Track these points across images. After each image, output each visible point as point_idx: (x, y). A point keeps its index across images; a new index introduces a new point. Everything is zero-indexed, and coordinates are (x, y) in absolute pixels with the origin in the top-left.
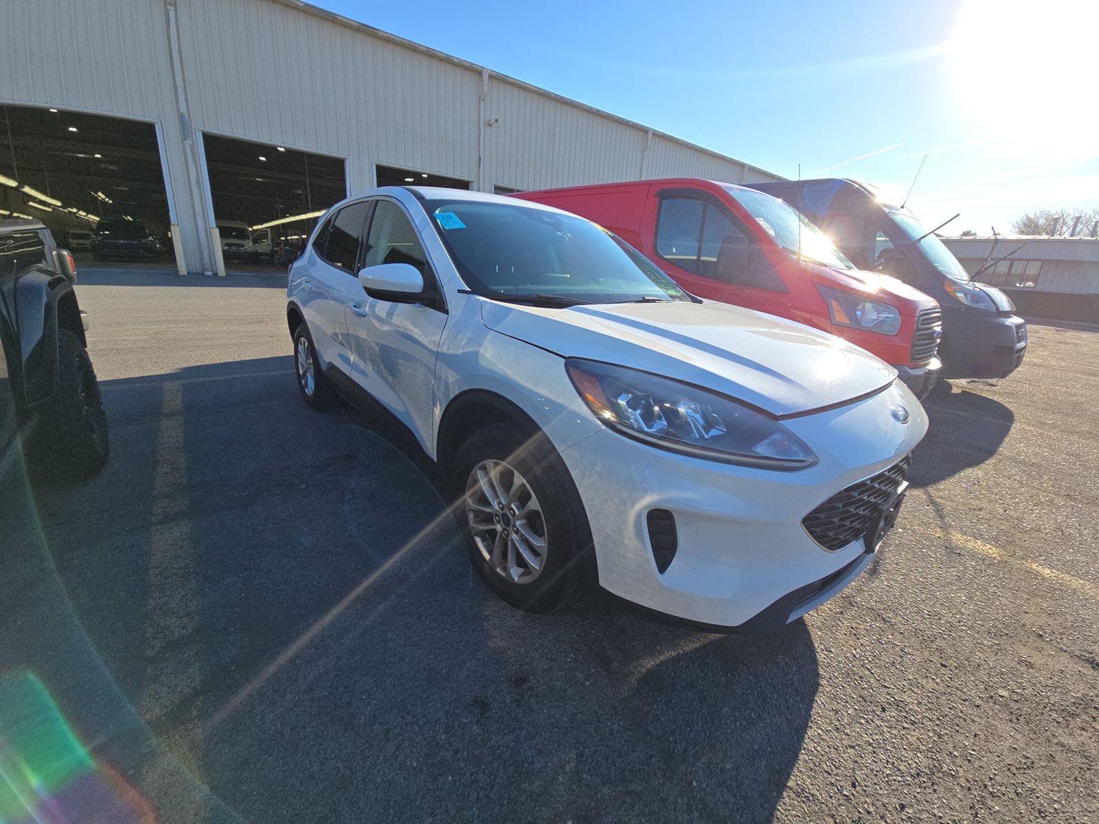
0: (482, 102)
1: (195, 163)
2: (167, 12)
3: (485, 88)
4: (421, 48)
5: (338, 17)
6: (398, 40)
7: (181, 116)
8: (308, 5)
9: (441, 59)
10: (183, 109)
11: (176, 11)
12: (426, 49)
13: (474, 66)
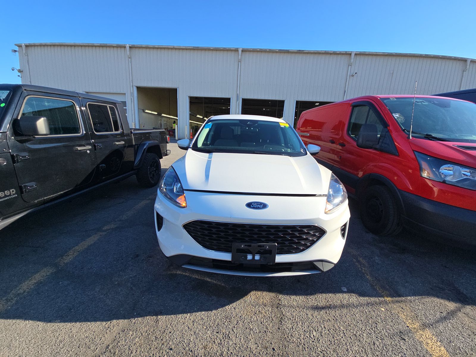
0: (350, 67)
1: (238, 108)
2: (238, 64)
3: (352, 60)
4: (322, 52)
5: (290, 51)
6: (312, 51)
7: (237, 94)
8: (280, 50)
9: (331, 54)
10: (238, 93)
11: (241, 64)
12: (324, 52)
13: (347, 52)
